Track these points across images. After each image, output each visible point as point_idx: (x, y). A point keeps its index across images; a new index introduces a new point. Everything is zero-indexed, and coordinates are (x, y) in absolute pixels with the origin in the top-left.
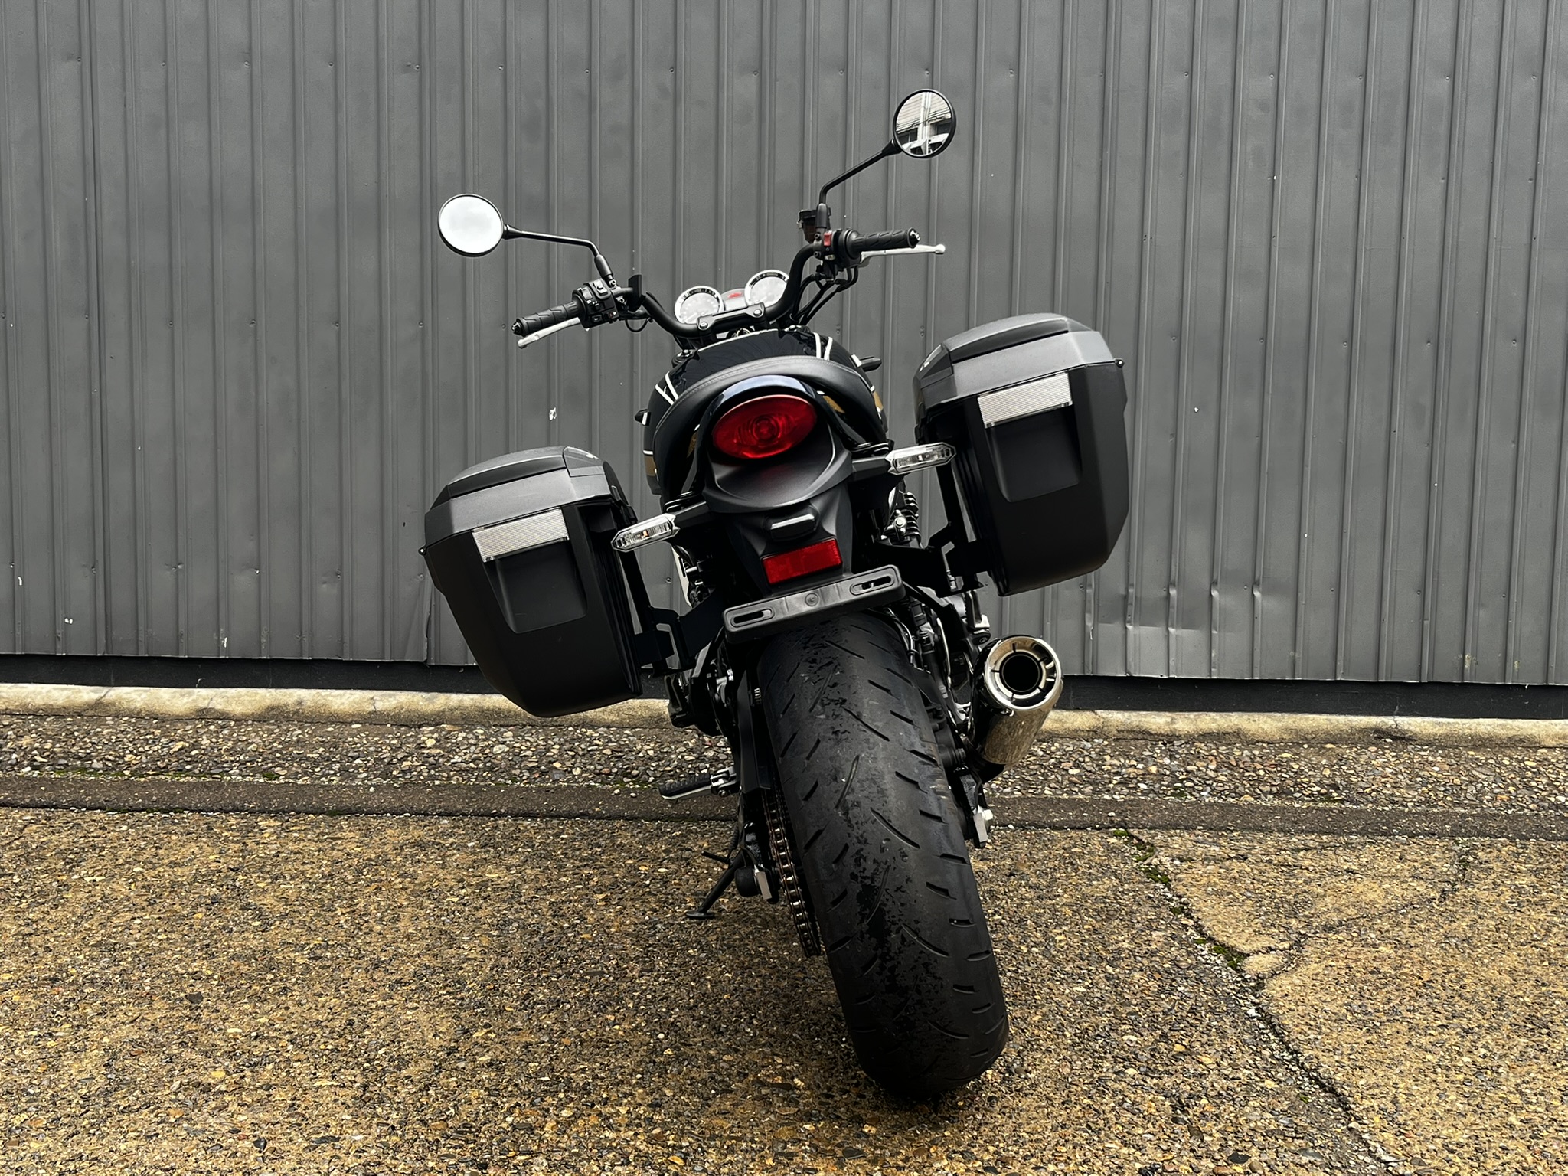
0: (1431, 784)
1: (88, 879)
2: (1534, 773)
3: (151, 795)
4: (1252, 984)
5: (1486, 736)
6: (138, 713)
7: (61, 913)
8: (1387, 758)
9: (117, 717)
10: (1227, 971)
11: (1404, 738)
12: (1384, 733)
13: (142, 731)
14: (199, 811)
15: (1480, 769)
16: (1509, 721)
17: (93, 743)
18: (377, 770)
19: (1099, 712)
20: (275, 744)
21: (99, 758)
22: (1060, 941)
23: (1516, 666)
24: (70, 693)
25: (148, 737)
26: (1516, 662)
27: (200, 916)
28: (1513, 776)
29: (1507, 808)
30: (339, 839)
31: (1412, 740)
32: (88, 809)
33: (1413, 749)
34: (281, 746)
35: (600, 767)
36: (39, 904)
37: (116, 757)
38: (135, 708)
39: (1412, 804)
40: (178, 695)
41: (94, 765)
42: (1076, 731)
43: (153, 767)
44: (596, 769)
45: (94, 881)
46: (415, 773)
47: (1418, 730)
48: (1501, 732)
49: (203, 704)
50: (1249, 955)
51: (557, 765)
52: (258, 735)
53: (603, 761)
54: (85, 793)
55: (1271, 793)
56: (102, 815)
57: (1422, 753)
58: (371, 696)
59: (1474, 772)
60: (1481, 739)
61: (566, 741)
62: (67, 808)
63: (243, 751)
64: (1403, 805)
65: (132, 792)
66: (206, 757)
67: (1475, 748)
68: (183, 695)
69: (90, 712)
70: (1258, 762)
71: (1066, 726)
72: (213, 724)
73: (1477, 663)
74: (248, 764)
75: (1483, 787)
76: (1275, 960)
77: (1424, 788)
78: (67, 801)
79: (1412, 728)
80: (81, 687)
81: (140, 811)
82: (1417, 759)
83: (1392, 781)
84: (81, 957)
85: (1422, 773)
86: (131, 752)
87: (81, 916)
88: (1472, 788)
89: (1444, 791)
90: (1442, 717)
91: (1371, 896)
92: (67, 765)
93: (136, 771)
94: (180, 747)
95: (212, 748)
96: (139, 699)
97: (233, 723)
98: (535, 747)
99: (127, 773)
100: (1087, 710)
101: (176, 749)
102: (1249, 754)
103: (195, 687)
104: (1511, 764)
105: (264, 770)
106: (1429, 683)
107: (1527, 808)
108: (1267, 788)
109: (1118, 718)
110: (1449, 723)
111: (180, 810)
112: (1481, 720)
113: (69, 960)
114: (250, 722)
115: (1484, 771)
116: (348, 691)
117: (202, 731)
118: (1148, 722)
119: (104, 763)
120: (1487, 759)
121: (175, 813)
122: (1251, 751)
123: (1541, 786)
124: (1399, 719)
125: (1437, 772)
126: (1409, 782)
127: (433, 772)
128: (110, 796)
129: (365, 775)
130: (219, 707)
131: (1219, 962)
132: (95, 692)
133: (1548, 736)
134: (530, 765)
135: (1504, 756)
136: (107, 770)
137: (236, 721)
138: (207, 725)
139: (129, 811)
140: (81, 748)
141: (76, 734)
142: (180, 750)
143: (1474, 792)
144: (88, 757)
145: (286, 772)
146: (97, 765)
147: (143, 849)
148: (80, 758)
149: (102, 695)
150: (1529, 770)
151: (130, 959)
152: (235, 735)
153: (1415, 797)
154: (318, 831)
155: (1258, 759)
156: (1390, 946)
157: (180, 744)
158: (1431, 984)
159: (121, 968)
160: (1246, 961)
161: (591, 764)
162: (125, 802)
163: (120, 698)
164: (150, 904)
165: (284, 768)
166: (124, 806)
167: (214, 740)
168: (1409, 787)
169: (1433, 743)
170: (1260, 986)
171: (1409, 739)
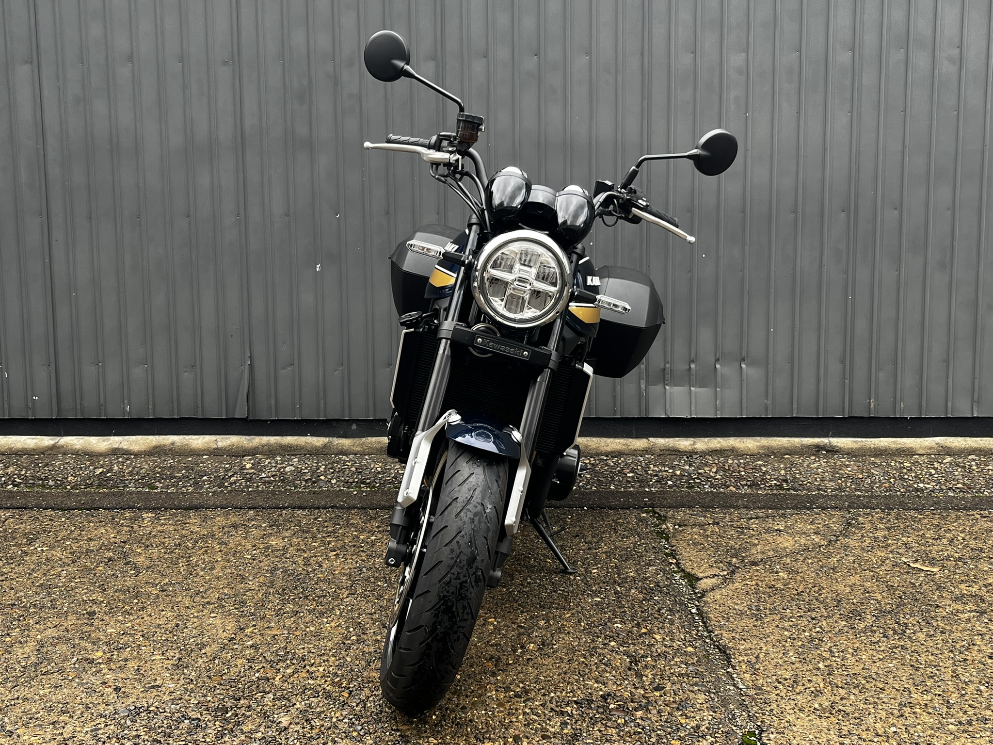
0: (844, 478)
1: (39, 549)
2: (908, 470)
3: (81, 500)
4: (699, 595)
5: (884, 448)
6: (77, 452)
7: (22, 569)
8: (820, 463)
9: (65, 454)
10: (687, 588)
11: (833, 451)
12: (822, 448)
13: (79, 463)
14: (109, 509)
15: (876, 469)
16: (899, 439)
17: (50, 470)
18: (215, 483)
19: (651, 439)
20: (157, 469)
21: (53, 479)
22: (594, 573)
23: (902, 406)
24: (37, 441)
25: (82, 466)
26: (902, 404)
27: (101, 568)
28: (895, 472)
29: (887, 491)
30: (188, 523)
31: (838, 452)
32: (44, 509)
33: (837, 457)
34: (160, 470)
35: (347, 478)
36: (9, 564)
37: (63, 478)
38: (76, 449)
39: (830, 490)
40: (101, 440)
41: (49, 484)
42: (635, 450)
43: (84, 484)
44: (345, 479)
45: (43, 550)
46: (238, 484)
47: (842, 446)
48: (893, 446)
49: (116, 446)
50: (702, 579)
51: (323, 478)
52: (147, 463)
53: (350, 475)
54: (42, 500)
55: (746, 485)
56: (52, 513)
57: (843, 460)
58: (215, 439)
59: (872, 471)
60: (880, 450)
61: (329, 463)
62: (32, 509)
63: (138, 473)
64: (824, 491)
65: (70, 499)
66: (116, 477)
67: (876, 456)
68: (104, 441)
69: (49, 452)
70: (742, 467)
71: (630, 447)
72: (121, 457)
73: (878, 405)
74: (140, 481)
75: (876, 479)
76: (716, 582)
77: (839, 481)
78: (32, 505)
79: (839, 445)
80: (44, 437)
81: (74, 510)
82: (839, 463)
83: (821, 476)
84: (30, 592)
85: (840, 472)
86: (72, 475)
87: (33, 570)
88: (869, 481)
89: (851, 482)
90: (858, 437)
91: (786, 544)
92: (34, 483)
93: (74, 486)
94: (101, 471)
95: (120, 472)
96: (78, 443)
97: (133, 457)
98: (311, 467)
99: (69, 487)
100: (643, 438)
101: (98, 473)
102: (737, 462)
103: (111, 436)
104: (895, 465)
105: (149, 484)
106: (849, 417)
107: (899, 491)
108: (745, 482)
109: (662, 442)
110: (862, 441)
111: (98, 509)
112: (882, 439)
113: (23, 594)
114: (143, 456)
115: (878, 469)
116: (202, 436)
117: (115, 462)
118: (679, 444)
119: (56, 482)
120: (881, 462)
121: (95, 510)
122: (738, 460)
123: (910, 478)
124: (832, 439)
125: (849, 471)
126: (831, 477)
127: (248, 483)
128: (57, 501)
129: (208, 486)
130: (125, 447)
131: (684, 583)
132: (52, 440)
133: (921, 447)
134: (306, 478)
135: (892, 460)
136: (57, 486)
137: (134, 455)
138: (118, 458)
139: (67, 510)
140: (43, 474)
141: (40, 465)
142: (101, 473)
143: (869, 482)
144: (47, 478)
145: (161, 485)
146: (51, 483)
147: (74, 531)
148: (42, 479)
149: (56, 441)
150: (906, 469)
151: (58, 593)
152: (134, 464)
153: (833, 486)
154: (176, 519)
155: (743, 466)
156: (786, 573)
157: (101, 470)
158: (803, 594)
159: (52, 598)
160: (699, 582)
161: (343, 477)
162: (65, 504)
163: (67, 443)
164: (73, 563)
165: (161, 483)
166: (65, 507)
167: (121, 467)
168: (831, 480)
169: (850, 454)
170: (703, 596)
171: (837, 451)
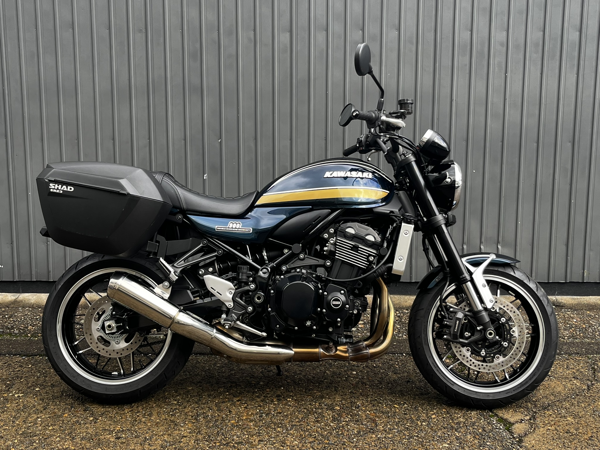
0: (573, 328)
1: (16, 396)
4: (517, 440)
6: (33, 306)
9: (24, 308)
10: (506, 432)
11: (559, 306)
13: (35, 314)
17: (14, 321)
21: (17, 328)
24: (3, 297)
25: (37, 317)
32: (14, 355)
33: (564, 311)
37: (24, 327)
38: (31, 303)
39: (567, 338)
43: (40, 332)
47: (565, 302)
50: (513, 424)
54: (12, 347)
56: (20, 359)
57: (568, 313)
59: (590, 321)
60: (591, 305)
62: (5, 355)
64: (563, 338)
65: (32, 346)
67: (590, 310)
69: (12, 306)
75: (595, 329)
77: (571, 330)
78: (5, 352)
80: (7, 294)
81: (36, 356)
82: (566, 316)
84: (16, 441)
85: (569, 322)
86: (31, 325)
87: (15, 417)
88: (590, 330)
89: (579, 331)
90: (575, 296)
91: (559, 389)
92: (3, 332)
93: (33, 335)
96: (33, 299)
99: (29, 335)
106: (570, 282)
110: (578, 298)
112: (591, 297)
115: (594, 321)
119: (19, 331)
120: (595, 315)
124: (557, 297)
125: (575, 322)
126: (564, 327)
128: (22, 348)
131: (501, 427)
132: (14, 296)
136: (20, 334)
139: (31, 356)
140: (9, 324)
141: (6, 316)
144: (12, 328)
146: (16, 331)
147: (39, 377)
148: (9, 328)
149: (17, 297)
153: (567, 334)
156: (571, 417)
160: (513, 427)
162: (29, 351)
163: (24, 299)
164: (44, 409)
168: (565, 330)
169: (573, 308)
170: (521, 441)
171: (562, 306)
